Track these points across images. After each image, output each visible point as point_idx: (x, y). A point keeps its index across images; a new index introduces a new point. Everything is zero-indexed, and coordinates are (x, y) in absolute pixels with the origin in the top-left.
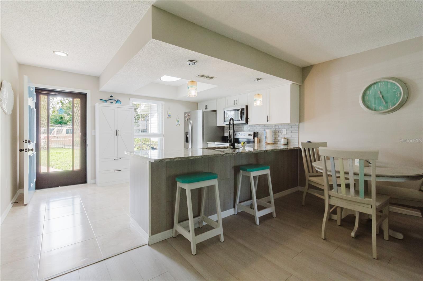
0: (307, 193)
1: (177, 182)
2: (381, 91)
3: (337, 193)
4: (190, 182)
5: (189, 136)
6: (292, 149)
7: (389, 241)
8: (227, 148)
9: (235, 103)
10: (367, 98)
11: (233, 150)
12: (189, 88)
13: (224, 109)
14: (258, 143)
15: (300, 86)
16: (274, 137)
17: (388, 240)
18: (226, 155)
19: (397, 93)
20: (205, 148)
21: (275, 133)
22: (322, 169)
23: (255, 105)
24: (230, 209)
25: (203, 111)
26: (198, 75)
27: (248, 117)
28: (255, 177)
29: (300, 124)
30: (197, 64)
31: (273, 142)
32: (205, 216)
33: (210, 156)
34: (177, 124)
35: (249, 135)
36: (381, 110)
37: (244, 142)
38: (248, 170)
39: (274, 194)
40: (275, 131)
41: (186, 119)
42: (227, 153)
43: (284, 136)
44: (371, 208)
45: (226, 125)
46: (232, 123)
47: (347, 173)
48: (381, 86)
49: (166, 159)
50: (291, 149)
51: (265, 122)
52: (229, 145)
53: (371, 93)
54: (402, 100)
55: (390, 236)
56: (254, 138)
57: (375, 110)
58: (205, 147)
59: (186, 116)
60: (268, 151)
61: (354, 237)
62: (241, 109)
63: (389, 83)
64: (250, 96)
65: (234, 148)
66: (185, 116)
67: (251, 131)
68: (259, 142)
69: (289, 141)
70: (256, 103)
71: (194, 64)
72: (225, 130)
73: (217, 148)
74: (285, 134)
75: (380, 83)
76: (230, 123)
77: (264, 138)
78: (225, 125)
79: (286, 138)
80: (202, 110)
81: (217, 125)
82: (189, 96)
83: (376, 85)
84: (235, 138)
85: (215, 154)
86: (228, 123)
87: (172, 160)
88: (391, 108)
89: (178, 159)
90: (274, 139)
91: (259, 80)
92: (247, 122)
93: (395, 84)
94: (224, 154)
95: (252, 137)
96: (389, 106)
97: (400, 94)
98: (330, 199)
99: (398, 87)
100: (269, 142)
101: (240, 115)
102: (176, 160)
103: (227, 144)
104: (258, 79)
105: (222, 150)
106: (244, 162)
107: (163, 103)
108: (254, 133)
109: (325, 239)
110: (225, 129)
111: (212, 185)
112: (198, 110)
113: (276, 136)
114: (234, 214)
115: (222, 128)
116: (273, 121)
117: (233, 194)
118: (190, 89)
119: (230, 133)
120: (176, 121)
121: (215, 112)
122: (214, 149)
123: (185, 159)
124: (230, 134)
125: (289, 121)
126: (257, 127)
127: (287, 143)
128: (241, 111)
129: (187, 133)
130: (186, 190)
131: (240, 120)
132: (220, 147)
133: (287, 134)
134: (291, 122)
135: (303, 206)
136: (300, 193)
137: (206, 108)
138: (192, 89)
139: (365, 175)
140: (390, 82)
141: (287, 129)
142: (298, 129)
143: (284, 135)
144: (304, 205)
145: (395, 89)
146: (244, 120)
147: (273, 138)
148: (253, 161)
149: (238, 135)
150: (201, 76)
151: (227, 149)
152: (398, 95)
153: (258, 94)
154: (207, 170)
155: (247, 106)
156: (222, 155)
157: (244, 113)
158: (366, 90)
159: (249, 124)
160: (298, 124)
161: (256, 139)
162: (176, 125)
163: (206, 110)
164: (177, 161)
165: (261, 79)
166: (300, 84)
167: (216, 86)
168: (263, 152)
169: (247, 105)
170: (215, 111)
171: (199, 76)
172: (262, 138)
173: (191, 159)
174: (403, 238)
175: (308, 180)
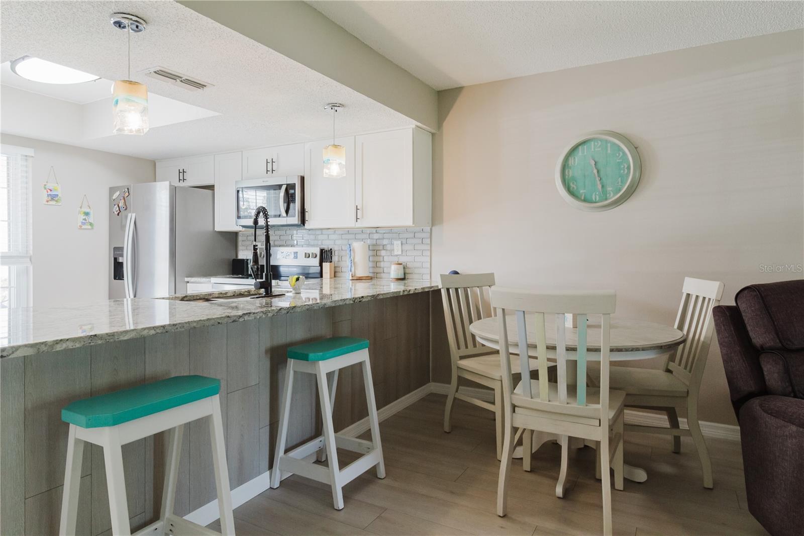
0: (455, 399)
1: (67, 425)
2: (596, 160)
3: (529, 399)
4: (117, 421)
5: (127, 260)
6: (420, 291)
7: (624, 490)
8: (248, 294)
9: (270, 168)
10: (570, 173)
11: (268, 299)
12: (117, 102)
13: (236, 182)
14: (330, 278)
15: (433, 135)
16: (373, 262)
17: (622, 489)
18: (246, 318)
19: (622, 167)
20: (176, 298)
21: (375, 251)
22: (496, 342)
23: (326, 173)
24: (260, 473)
25: (171, 186)
26: (153, 70)
27: (305, 207)
28: (330, 375)
29: (433, 228)
30: (148, 31)
31: (371, 275)
32: (175, 519)
33: (195, 324)
34: (83, 224)
35: (307, 256)
36: (595, 202)
37: (297, 276)
38: (311, 356)
39: (378, 408)
40: (374, 245)
41: (116, 209)
42: (249, 312)
43: (396, 259)
44: (600, 426)
45: (244, 229)
46: (261, 221)
47: (552, 348)
48: (594, 149)
49: (17, 348)
50: (417, 292)
51: (350, 223)
52: (255, 285)
53: (577, 164)
54: (631, 181)
55: (626, 480)
56: (321, 265)
57: (585, 200)
58: (177, 295)
59: (114, 198)
60: (364, 300)
61: (561, 495)
62: (288, 185)
63: (609, 145)
64: (311, 150)
65: (269, 294)
66: (110, 200)
67: (313, 246)
68: (335, 274)
69: (407, 271)
70: (329, 169)
71: (137, 27)
72: (240, 243)
73: (217, 296)
74: (400, 253)
75: (593, 143)
76: (256, 222)
77: (349, 263)
78: (241, 229)
79: (401, 264)
80: (168, 182)
81: (215, 230)
82: (119, 130)
83: (585, 146)
84: (271, 264)
85: (209, 317)
86: (250, 222)
87: (43, 348)
88: (613, 196)
89: (70, 345)
90: (374, 267)
91: (336, 108)
92: (303, 221)
93: (619, 146)
94: (240, 317)
95: (316, 262)
96: (610, 193)
97: (629, 168)
98: (514, 414)
99: (624, 153)
100: (360, 274)
101: (284, 203)
102: (59, 348)
103: (249, 284)
104: (333, 106)
105: (233, 302)
106: (299, 333)
107: (30, 152)
108: (322, 251)
109: (504, 516)
110: (240, 238)
111: (202, 419)
112: (155, 181)
113: (377, 259)
114: (271, 488)
115: (232, 238)
116: (370, 221)
117: (268, 429)
118: (121, 105)
119: (255, 249)
120: (79, 212)
121: (209, 192)
122: (207, 300)
123: (100, 342)
124: (255, 255)
125: (409, 222)
126: (328, 235)
127: (403, 277)
128: (287, 190)
129: (118, 251)
130: (102, 448)
131: (284, 214)
132: (226, 293)
133: (404, 253)
134: (413, 223)
135: (446, 432)
136: (440, 399)
137: (181, 178)
138: (133, 108)
139: (588, 350)
140: (610, 142)
141: (404, 241)
142: (429, 242)
143: (397, 256)
144: (448, 431)
145: (620, 156)
146: (294, 216)
147: (371, 264)
148: (323, 329)
149: (279, 256)
150: (161, 73)
151: (248, 299)
152: (624, 170)
153: (335, 146)
154: (184, 371)
155: (303, 179)
156: (235, 320)
157: (293, 196)
158: (568, 157)
159: (307, 226)
160: (429, 228)
161: (326, 266)
162: (81, 226)
163: (182, 184)
164: (67, 351)
165: (341, 105)
166: (433, 131)
167: (211, 113)
168: (352, 302)
169: (302, 175)
170: (211, 188)
171: (155, 72)
172: (342, 264)
173: (126, 338)
174: (646, 479)
175: (458, 367)
